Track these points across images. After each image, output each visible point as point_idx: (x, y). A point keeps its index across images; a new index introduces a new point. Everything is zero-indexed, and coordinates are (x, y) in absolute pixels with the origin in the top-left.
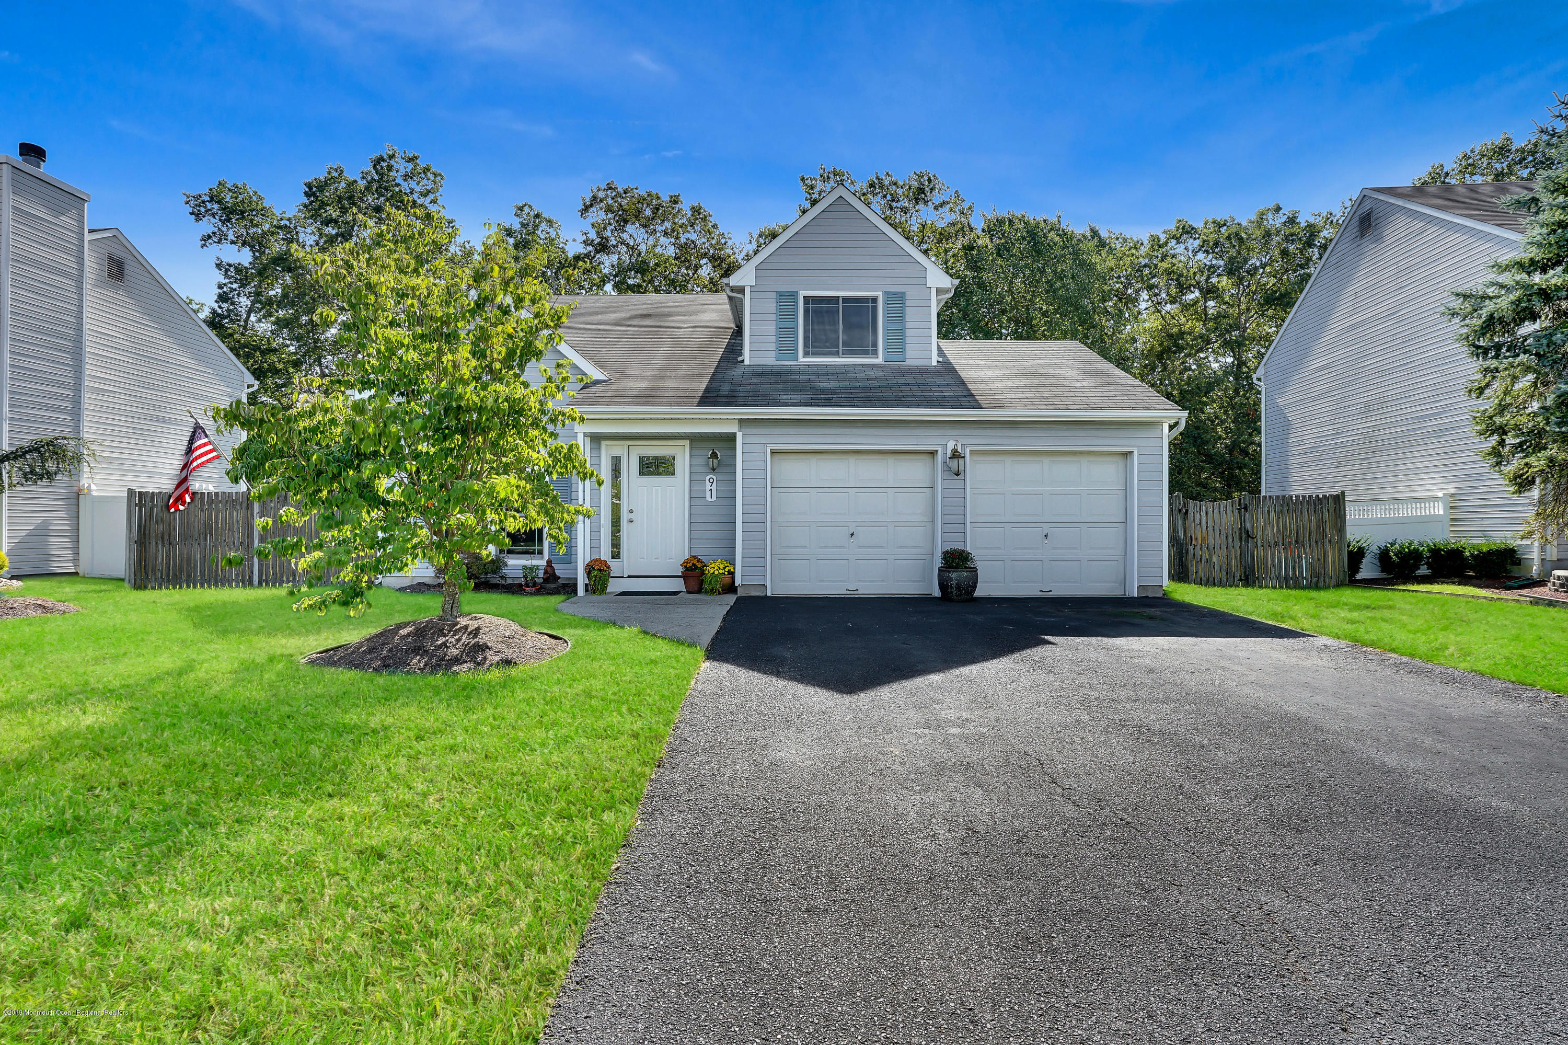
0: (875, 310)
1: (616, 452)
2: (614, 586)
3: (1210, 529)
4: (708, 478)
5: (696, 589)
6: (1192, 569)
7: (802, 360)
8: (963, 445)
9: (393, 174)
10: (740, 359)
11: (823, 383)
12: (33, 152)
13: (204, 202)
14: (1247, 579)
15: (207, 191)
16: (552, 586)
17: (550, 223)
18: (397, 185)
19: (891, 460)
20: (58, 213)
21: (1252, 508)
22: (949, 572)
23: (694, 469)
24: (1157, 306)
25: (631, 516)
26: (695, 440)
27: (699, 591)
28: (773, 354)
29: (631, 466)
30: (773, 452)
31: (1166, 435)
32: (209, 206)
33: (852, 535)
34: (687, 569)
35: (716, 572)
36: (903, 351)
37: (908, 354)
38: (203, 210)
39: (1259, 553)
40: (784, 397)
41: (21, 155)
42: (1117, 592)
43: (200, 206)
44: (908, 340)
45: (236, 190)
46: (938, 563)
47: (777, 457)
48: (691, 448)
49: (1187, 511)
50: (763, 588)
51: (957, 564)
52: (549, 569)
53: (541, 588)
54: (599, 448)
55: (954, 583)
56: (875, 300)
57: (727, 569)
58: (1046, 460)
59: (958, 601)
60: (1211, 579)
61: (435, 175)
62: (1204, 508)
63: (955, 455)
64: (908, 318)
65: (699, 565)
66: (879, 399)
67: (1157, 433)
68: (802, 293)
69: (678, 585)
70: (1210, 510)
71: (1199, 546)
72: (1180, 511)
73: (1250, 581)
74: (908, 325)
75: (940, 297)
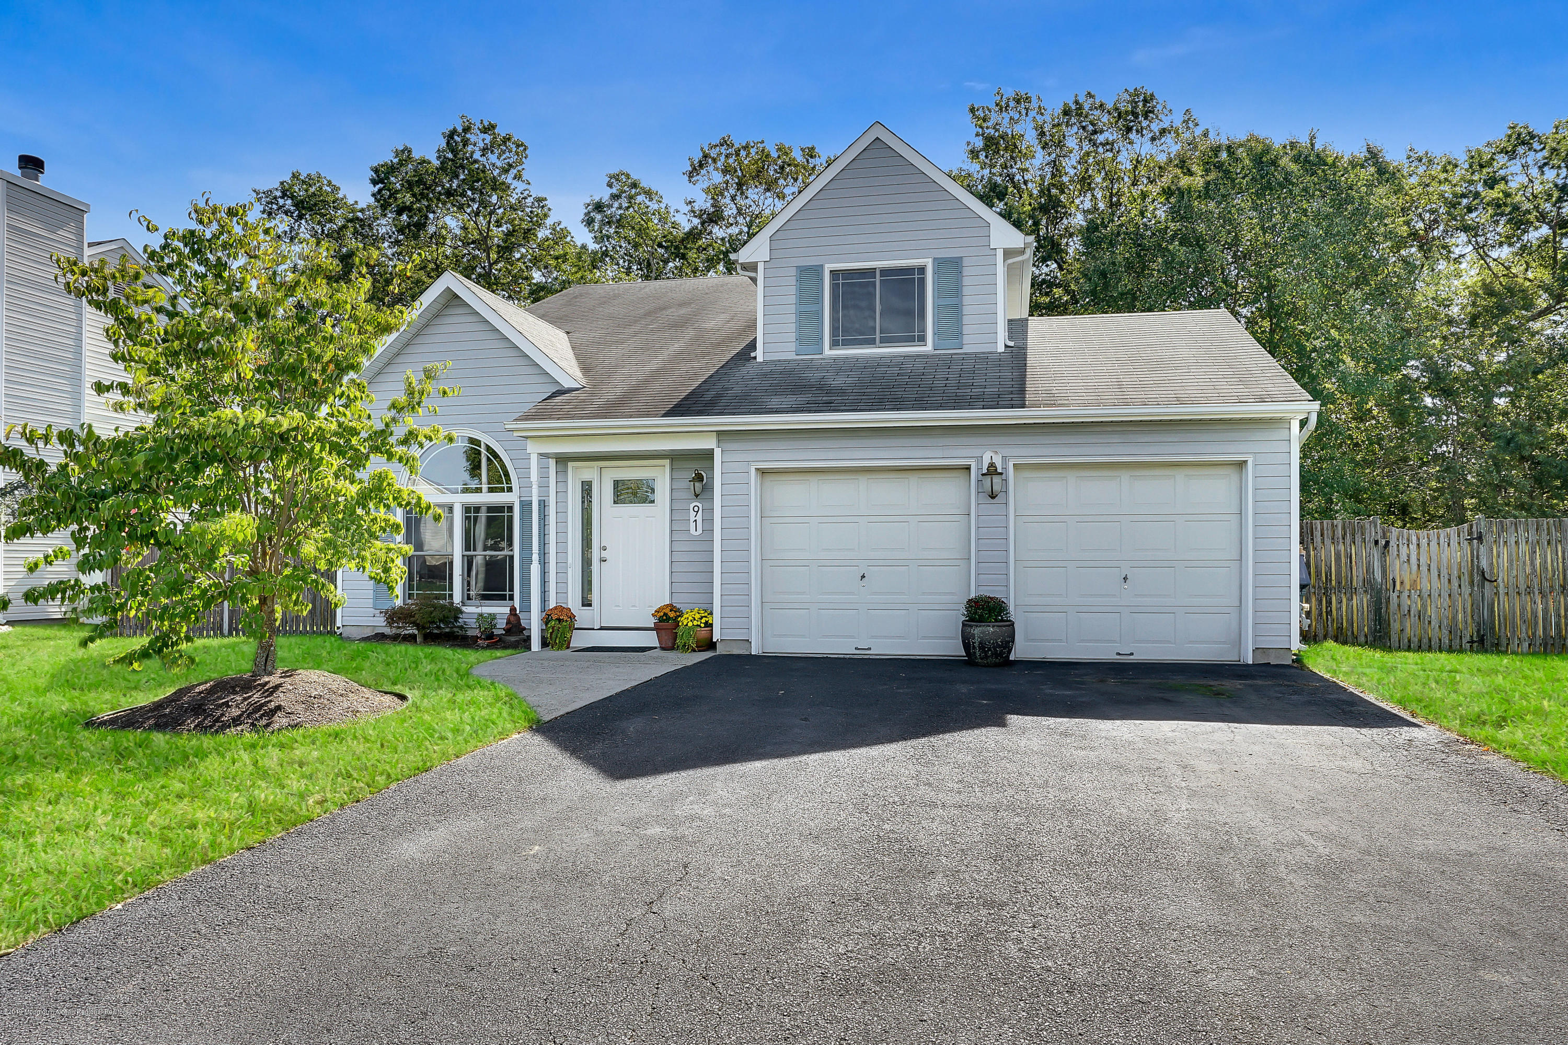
0: (922, 282)
1: (586, 476)
2: (579, 640)
3: (1424, 569)
4: (692, 506)
5: (670, 645)
6: (1395, 626)
7: (828, 352)
8: (1004, 458)
9: (470, 148)
10: (753, 355)
11: (839, 381)
12: (31, 164)
13: (275, 198)
14: (1481, 640)
15: (277, 185)
16: (513, 639)
17: (649, 193)
18: (476, 161)
19: (913, 479)
20: (53, 228)
21: (1489, 538)
22: (971, 626)
23: (676, 495)
24: (1481, 251)
25: (604, 554)
26: (676, 458)
27: (672, 648)
28: (792, 346)
29: (603, 493)
30: (763, 472)
31: (1296, 437)
32: (281, 202)
33: (863, 577)
34: (661, 620)
35: (690, 624)
36: (959, 334)
37: (966, 339)
38: (275, 207)
39: (1503, 605)
40: (775, 402)
41: (20, 168)
42: (1227, 656)
43: (272, 203)
44: (966, 320)
45: (308, 182)
46: (960, 615)
47: (769, 478)
48: (672, 469)
49: (1387, 543)
50: (747, 644)
51: (981, 616)
52: (512, 619)
53: (500, 640)
54: (566, 472)
55: (977, 641)
56: (922, 270)
57: (703, 620)
58: (1125, 476)
59: (985, 666)
60: (1425, 641)
61: (518, 146)
62: (1414, 539)
63: (992, 471)
64: (966, 291)
65: (672, 615)
66: (895, 400)
67: (1283, 434)
68: (828, 267)
69: (651, 639)
70: (1424, 542)
71: (1406, 593)
72: (1376, 542)
73: (1487, 644)
74: (966, 300)
75: (1010, 261)
